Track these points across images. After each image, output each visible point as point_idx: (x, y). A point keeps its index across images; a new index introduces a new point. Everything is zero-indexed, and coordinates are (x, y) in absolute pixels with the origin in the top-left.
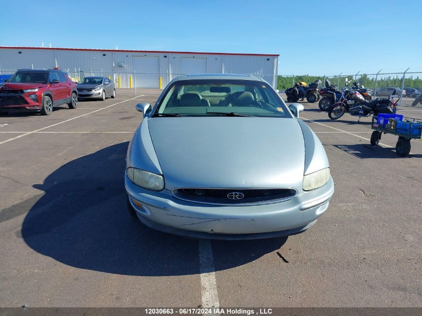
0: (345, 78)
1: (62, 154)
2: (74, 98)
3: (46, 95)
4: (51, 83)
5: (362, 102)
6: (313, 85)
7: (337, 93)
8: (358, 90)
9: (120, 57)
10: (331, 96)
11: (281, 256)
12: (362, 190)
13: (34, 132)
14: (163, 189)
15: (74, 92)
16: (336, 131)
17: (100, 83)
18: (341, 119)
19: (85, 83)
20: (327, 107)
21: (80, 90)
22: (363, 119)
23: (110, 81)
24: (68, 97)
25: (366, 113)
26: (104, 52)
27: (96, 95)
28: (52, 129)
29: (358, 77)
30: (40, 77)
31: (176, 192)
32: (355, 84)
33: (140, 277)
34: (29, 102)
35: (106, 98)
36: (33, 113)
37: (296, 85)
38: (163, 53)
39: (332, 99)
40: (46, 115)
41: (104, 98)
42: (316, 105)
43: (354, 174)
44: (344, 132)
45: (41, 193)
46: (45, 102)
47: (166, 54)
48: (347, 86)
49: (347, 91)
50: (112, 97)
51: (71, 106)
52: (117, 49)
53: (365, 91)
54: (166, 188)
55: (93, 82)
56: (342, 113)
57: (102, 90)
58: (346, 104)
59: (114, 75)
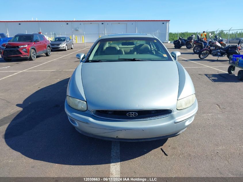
0: (209, 33)
1: (38, 84)
2: (48, 50)
3: (32, 49)
4: (35, 42)
5: (220, 48)
6: (190, 38)
7: (204, 42)
8: (218, 40)
9: (76, 25)
10: (201, 44)
11: (163, 151)
12: (218, 105)
13: (24, 71)
14: (86, 110)
15: (49, 46)
16: (203, 66)
17: (64, 40)
18: (207, 58)
19: (56, 41)
20: (198, 51)
21: (52, 45)
22: (220, 58)
23: (70, 39)
24: (45, 49)
25: (222, 54)
26: (67, 22)
27: (62, 47)
28: (35, 69)
29: (218, 32)
30: (28, 38)
31: (95, 112)
32: (216, 37)
33: (73, 166)
34: (22, 53)
35: (68, 49)
36: (25, 59)
37: (180, 38)
38: (101, 22)
39: (201, 47)
40: (33, 60)
41: (67, 49)
42: (191, 51)
43: (213, 94)
44: (208, 67)
45: (21, 109)
46: (32, 53)
47: (103, 22)
48: (211, 38)
49: (210, 41)
50: (72, 49)
51: (47, 55)
52: (75, 20)
53: (222, 41)
54: (88, 109)
55: (60, 40)
56: (207, 55)
57: (65, 44)
58: (210, 49)
59: (73, 35)
